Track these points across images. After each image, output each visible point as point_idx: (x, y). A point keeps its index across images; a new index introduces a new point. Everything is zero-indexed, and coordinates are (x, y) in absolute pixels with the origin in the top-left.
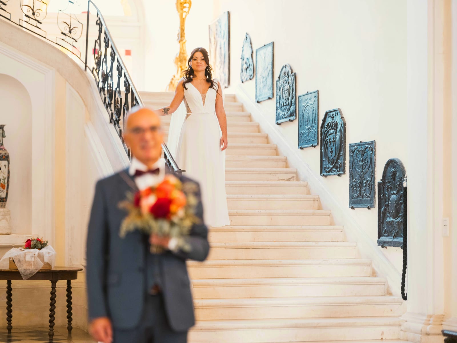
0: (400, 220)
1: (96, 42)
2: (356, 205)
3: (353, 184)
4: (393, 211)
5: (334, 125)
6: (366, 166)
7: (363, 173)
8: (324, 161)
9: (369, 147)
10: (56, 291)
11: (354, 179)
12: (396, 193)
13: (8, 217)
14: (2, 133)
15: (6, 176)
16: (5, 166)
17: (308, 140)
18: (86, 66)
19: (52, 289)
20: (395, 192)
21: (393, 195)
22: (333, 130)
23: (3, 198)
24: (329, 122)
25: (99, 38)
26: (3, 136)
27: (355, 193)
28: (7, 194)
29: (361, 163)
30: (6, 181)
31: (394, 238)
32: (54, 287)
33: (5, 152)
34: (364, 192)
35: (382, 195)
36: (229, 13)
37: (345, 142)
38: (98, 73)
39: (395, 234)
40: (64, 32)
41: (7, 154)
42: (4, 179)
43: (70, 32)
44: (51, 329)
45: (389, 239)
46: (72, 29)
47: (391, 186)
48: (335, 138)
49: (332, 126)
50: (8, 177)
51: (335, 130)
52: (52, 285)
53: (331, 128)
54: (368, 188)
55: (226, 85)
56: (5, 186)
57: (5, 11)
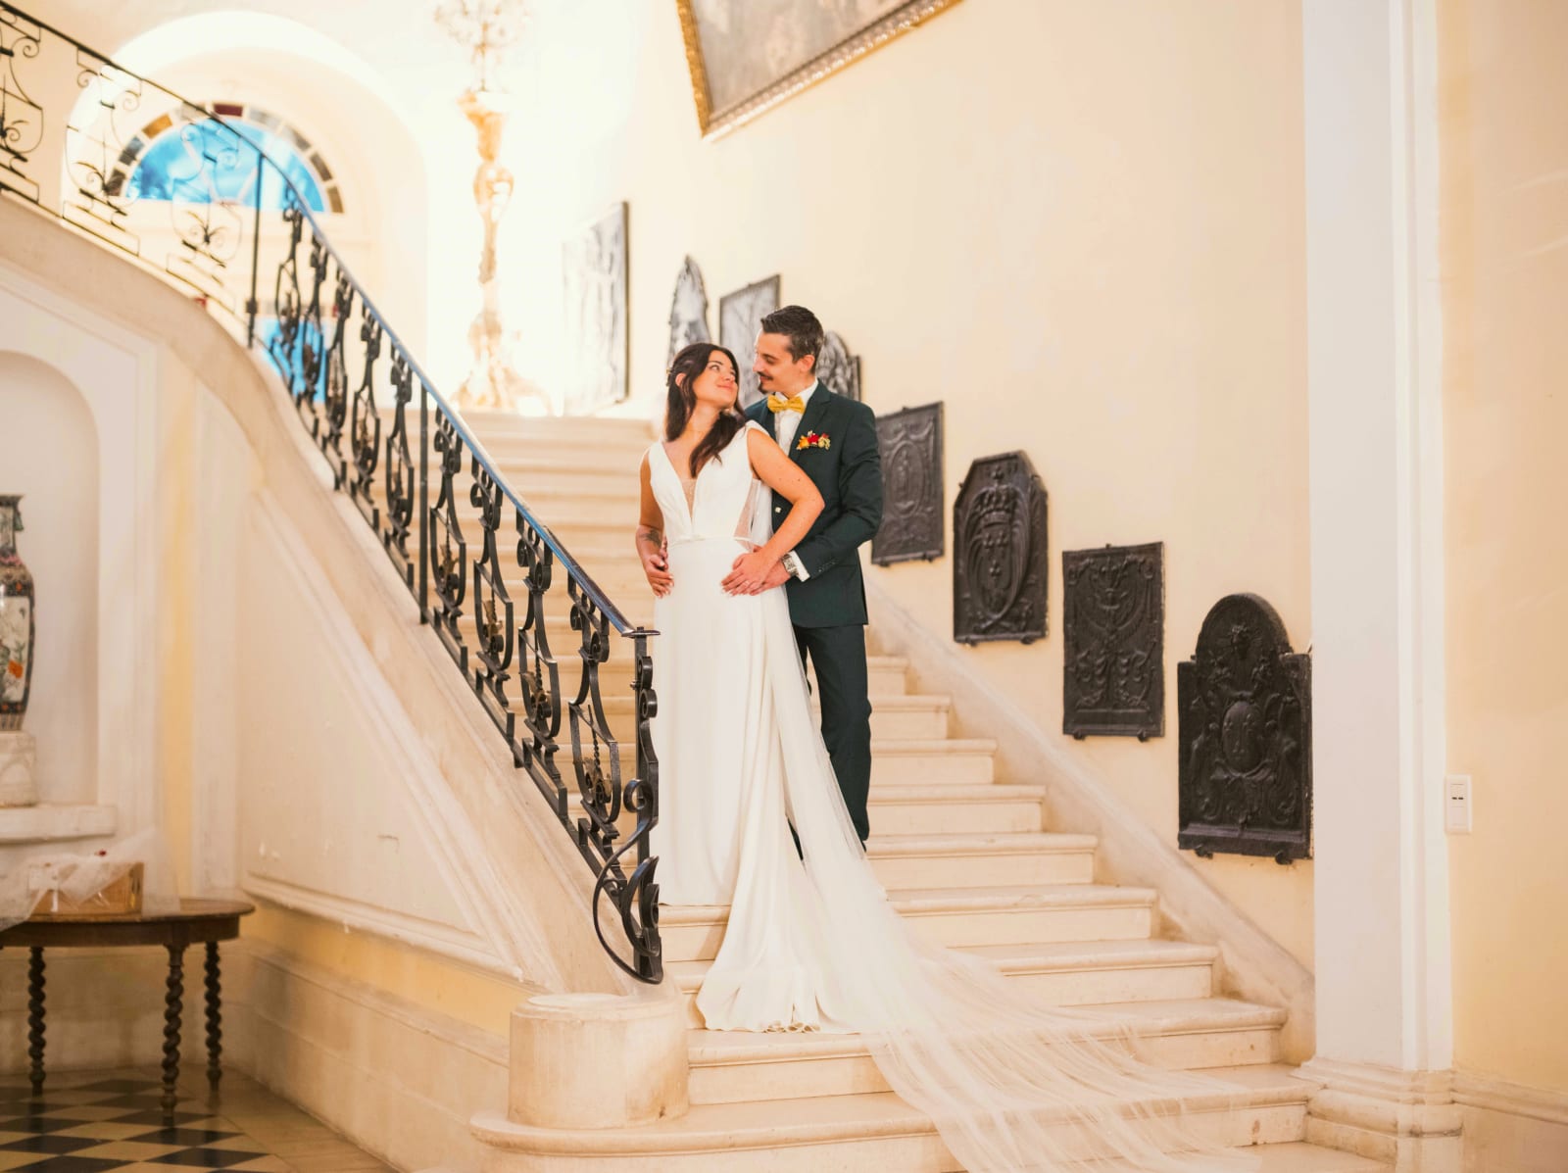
0: (1269, 775)
1: (282, 267)
2: (1088, 727)
3: (1077, 668)
4: (1239, 750)
5: (1004, 498)
6: (1128, 615)
7: (1117, 637)
8: (966, 600)
9: (1141, 560)
10: (181, 976)
11: (1084, 654)
12: (1252, 697)
13: (29, 756)
14: (14, 520)
15: (25, 639)
16: (22, 611)
17: (906, 542)
18: (251, 336)
19: (172, 972)
20: (1249, 694)
21: (1236, 701)
22: (1003, 513)
23: (16, 704)
24: (984, 490)
25: (293, 256)
26: (17, 527)
27: (1085, 694)
28: (27, 691)
29: (1107, 608)
30: (25, 653)
31: (1242, 829)
32: (176, 965)
33: (22, 571)
34: (1121, 691)
35: (1194, 702)
36: (626, 206)
37: (1045, 546)
38: (289, 356)
39: (1249, 817)
40: (190, 240)
41: (28, 579)
42: (20, 649)
43: (207, 239)
44: (170, 1086)
45: (1226, 832)
46: (211, 235)
47: (1229, 674)
48: (1008, 536)
49: (998, 502)
50: (31, 644)
51: (1007, 511)
52: (172, 958)
53: (992, 507)
54: (1138, 680)
55: (620, 394)
56: (21, 669)
57: (23, 176)
